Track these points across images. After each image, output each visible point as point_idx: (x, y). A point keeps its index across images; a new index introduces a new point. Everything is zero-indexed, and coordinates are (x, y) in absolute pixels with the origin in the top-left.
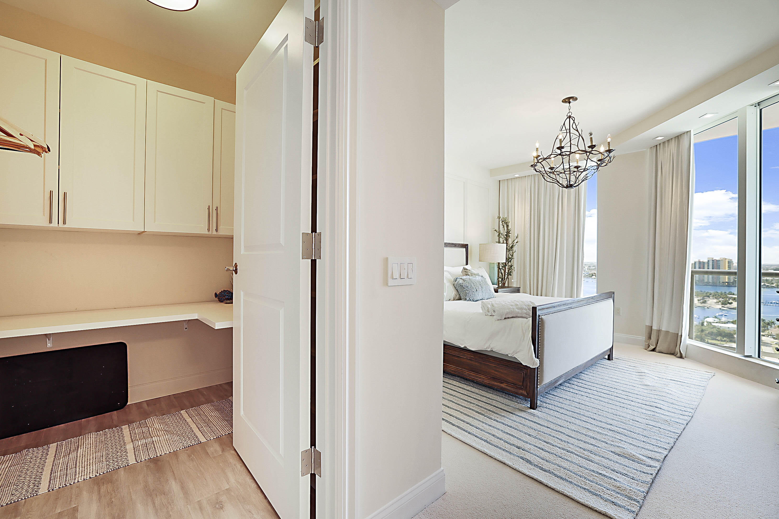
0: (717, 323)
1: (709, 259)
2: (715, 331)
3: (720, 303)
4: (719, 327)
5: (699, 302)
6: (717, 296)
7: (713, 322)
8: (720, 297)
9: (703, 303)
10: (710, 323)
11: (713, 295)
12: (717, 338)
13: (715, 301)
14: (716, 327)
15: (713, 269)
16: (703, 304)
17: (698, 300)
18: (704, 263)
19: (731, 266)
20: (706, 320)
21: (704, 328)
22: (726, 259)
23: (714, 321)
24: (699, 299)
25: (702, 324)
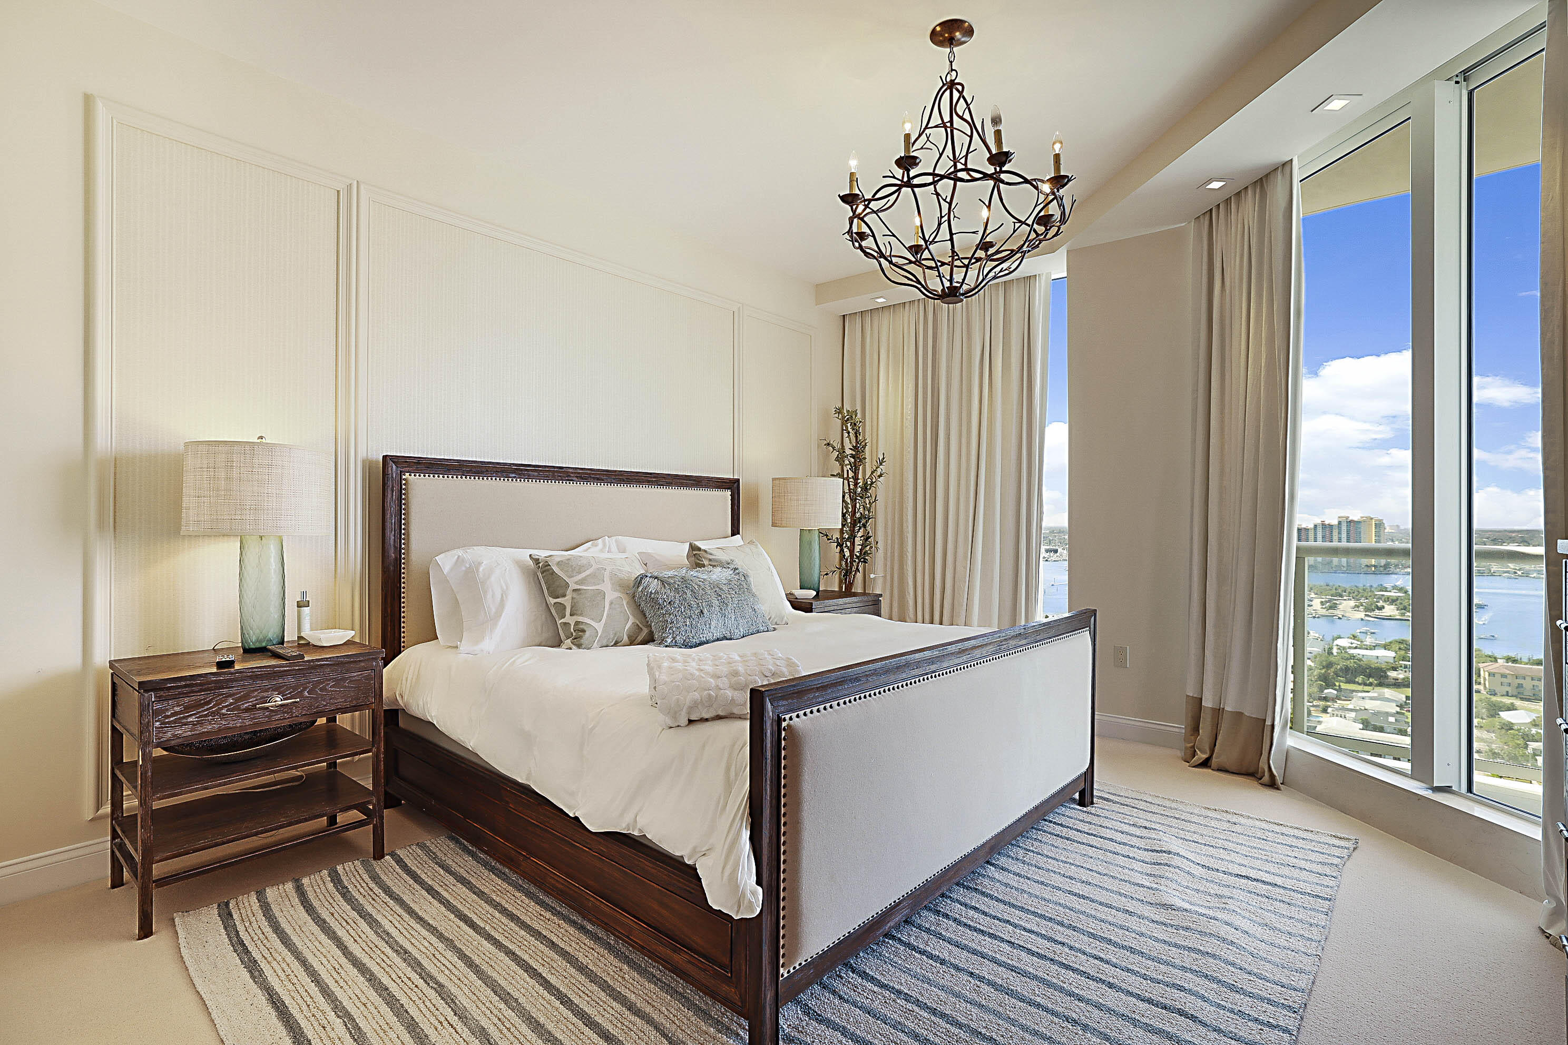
0: (1356, 648)
1: (1340, 519)
2: (1351, 663)
3: (1361, 607)
4: (1360, 657)
5: (1324, 607)
6: (1356, 593)
7: (1350, 648)
8: (1362, 596)
9: (1331, 608)
10: (1344, 648)
11: (1350, 593)
12: (1357, 680)
13: (1352, 603)
14: (1354, 657)
15: (1348, 541)
16: (1331, 611)
17: (1322, 602)
18: (1331, 526)
19: (1382, 533)
20: (1336, 642)
21: (1332, 659)
22: (1372, 519)
23: (1351, 645)
24: (1323, 600)
25: (1330, 653)
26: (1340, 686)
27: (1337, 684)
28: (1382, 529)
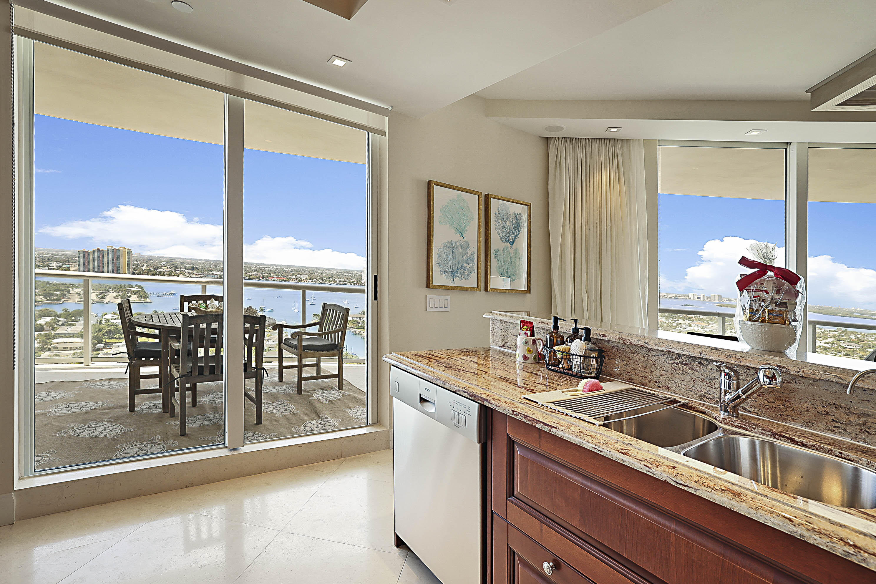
26: (105, 341)
27: (104, 340)
28: (131, 255)
